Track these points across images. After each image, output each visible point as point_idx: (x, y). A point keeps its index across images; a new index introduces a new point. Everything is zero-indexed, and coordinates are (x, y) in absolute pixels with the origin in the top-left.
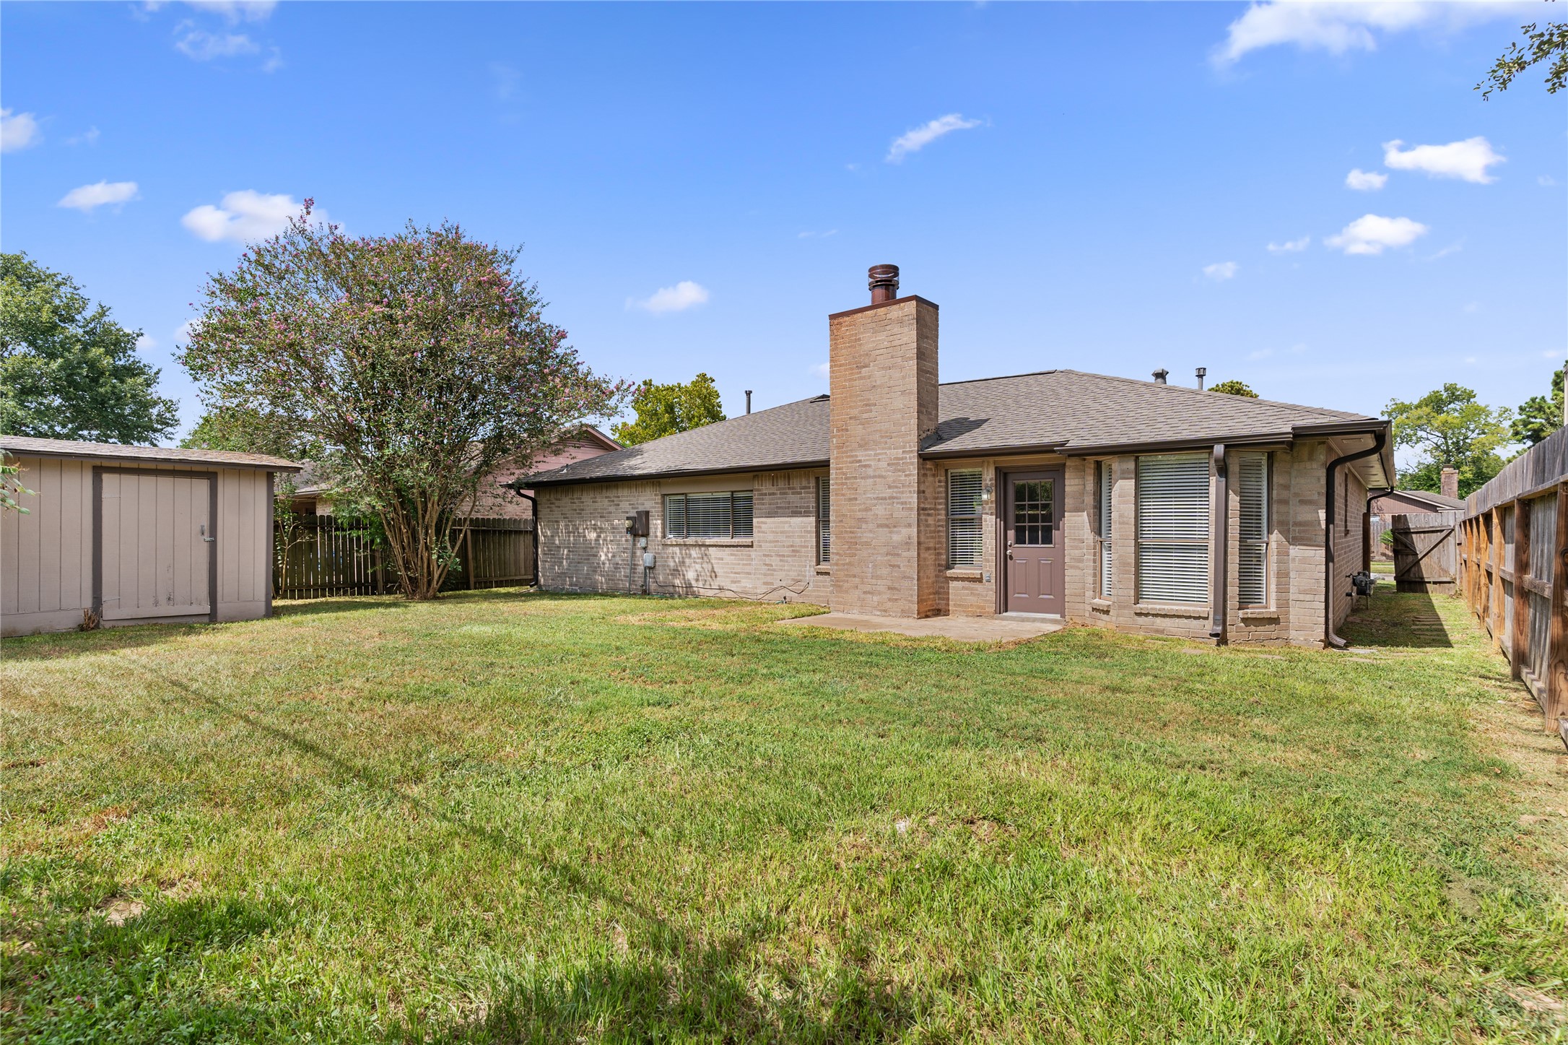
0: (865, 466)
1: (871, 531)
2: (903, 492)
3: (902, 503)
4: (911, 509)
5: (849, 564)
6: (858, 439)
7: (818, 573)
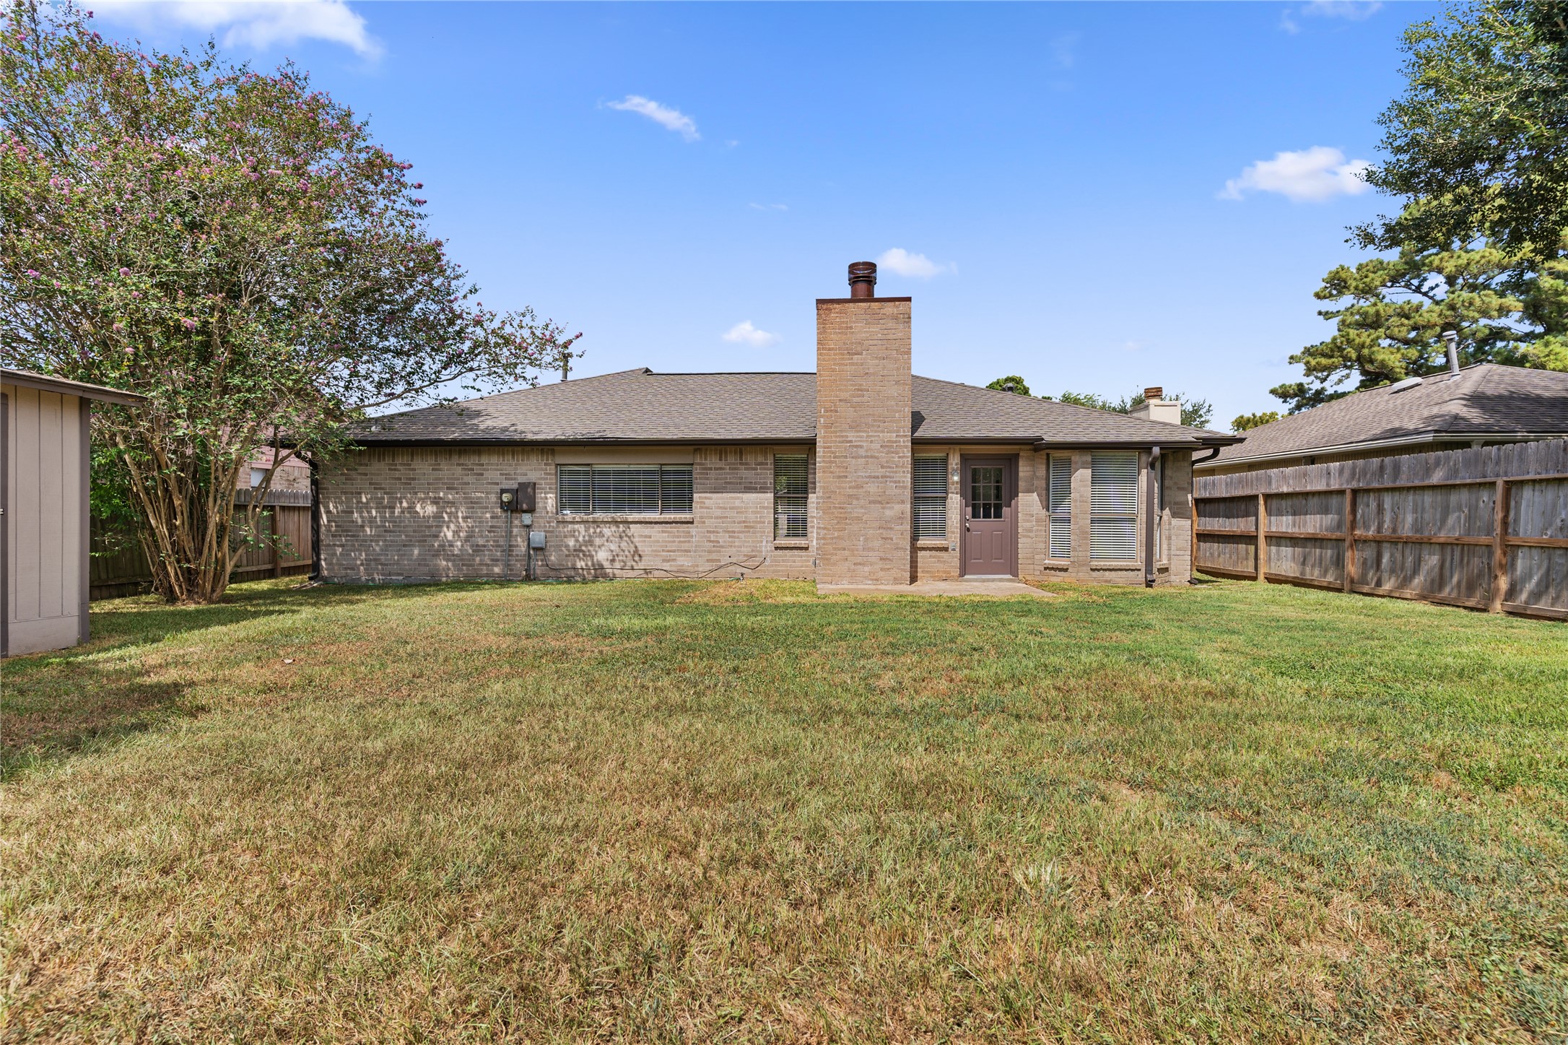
0: (856, 446)
1: (862, 507)
2: (896, 472)
3: (895, 482)
4: (905, 487)
5: (838, 537)
6: (849, 421)
7: (777, 548)
